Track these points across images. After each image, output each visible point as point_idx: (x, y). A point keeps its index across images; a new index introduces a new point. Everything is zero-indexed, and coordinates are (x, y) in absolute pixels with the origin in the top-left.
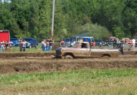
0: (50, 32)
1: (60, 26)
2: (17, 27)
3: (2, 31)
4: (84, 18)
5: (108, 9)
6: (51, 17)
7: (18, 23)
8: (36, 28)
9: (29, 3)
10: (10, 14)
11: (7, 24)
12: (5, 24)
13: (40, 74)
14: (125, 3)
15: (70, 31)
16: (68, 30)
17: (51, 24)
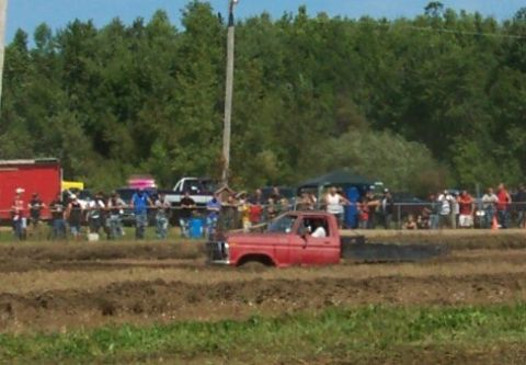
0: (218, 166)
1: (254, 146)
2: (86, 144)
3: (32, 162)
4: (341, 111)
5: (431, 76)
6: (220, 107)
8: (158, 148)
9: (129, 56)
10: (58, 96)
11: (48, 135)
12: (40, 135)
13: (208, 325)
14: (497, 53)
15: (293, 155)
16: (280, 157)
17: (219, 131)
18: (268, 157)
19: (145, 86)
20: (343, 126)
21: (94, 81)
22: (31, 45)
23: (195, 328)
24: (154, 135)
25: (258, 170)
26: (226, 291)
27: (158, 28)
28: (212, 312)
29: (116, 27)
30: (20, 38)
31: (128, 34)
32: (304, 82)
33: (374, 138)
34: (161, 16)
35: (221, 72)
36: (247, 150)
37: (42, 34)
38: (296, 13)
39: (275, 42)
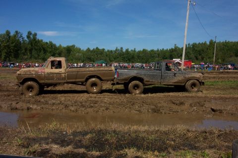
0: (213, 61)
1: (218, 59)
3: (188, 60)
4: (231, 54)
6: (213, 54)
7: (195, 56)
8: (205, 59)
9: (201, 47)
10: (191, 52)
11: (190, 57)
15: (223, 60)
17: (213, 57)
18: (220, 60)
19: (203, 51)
20: (231, 56)
21: (196, 50)
22: (188, 46)
23: (210, 82)
24: (204, 57)
25: (219, 62)
26: (214, 78)
27: (205, 44)
28: (212, 80)
29: (199, 43)
30: (186, 45)
31: (201, 44)
32: (226, 51)
33: (235, 58)
34: (206, 42)
35: (214, 49)
36: (217, 59)
37: (189, 44)
38: (225, 41)
39: (221, 45)
